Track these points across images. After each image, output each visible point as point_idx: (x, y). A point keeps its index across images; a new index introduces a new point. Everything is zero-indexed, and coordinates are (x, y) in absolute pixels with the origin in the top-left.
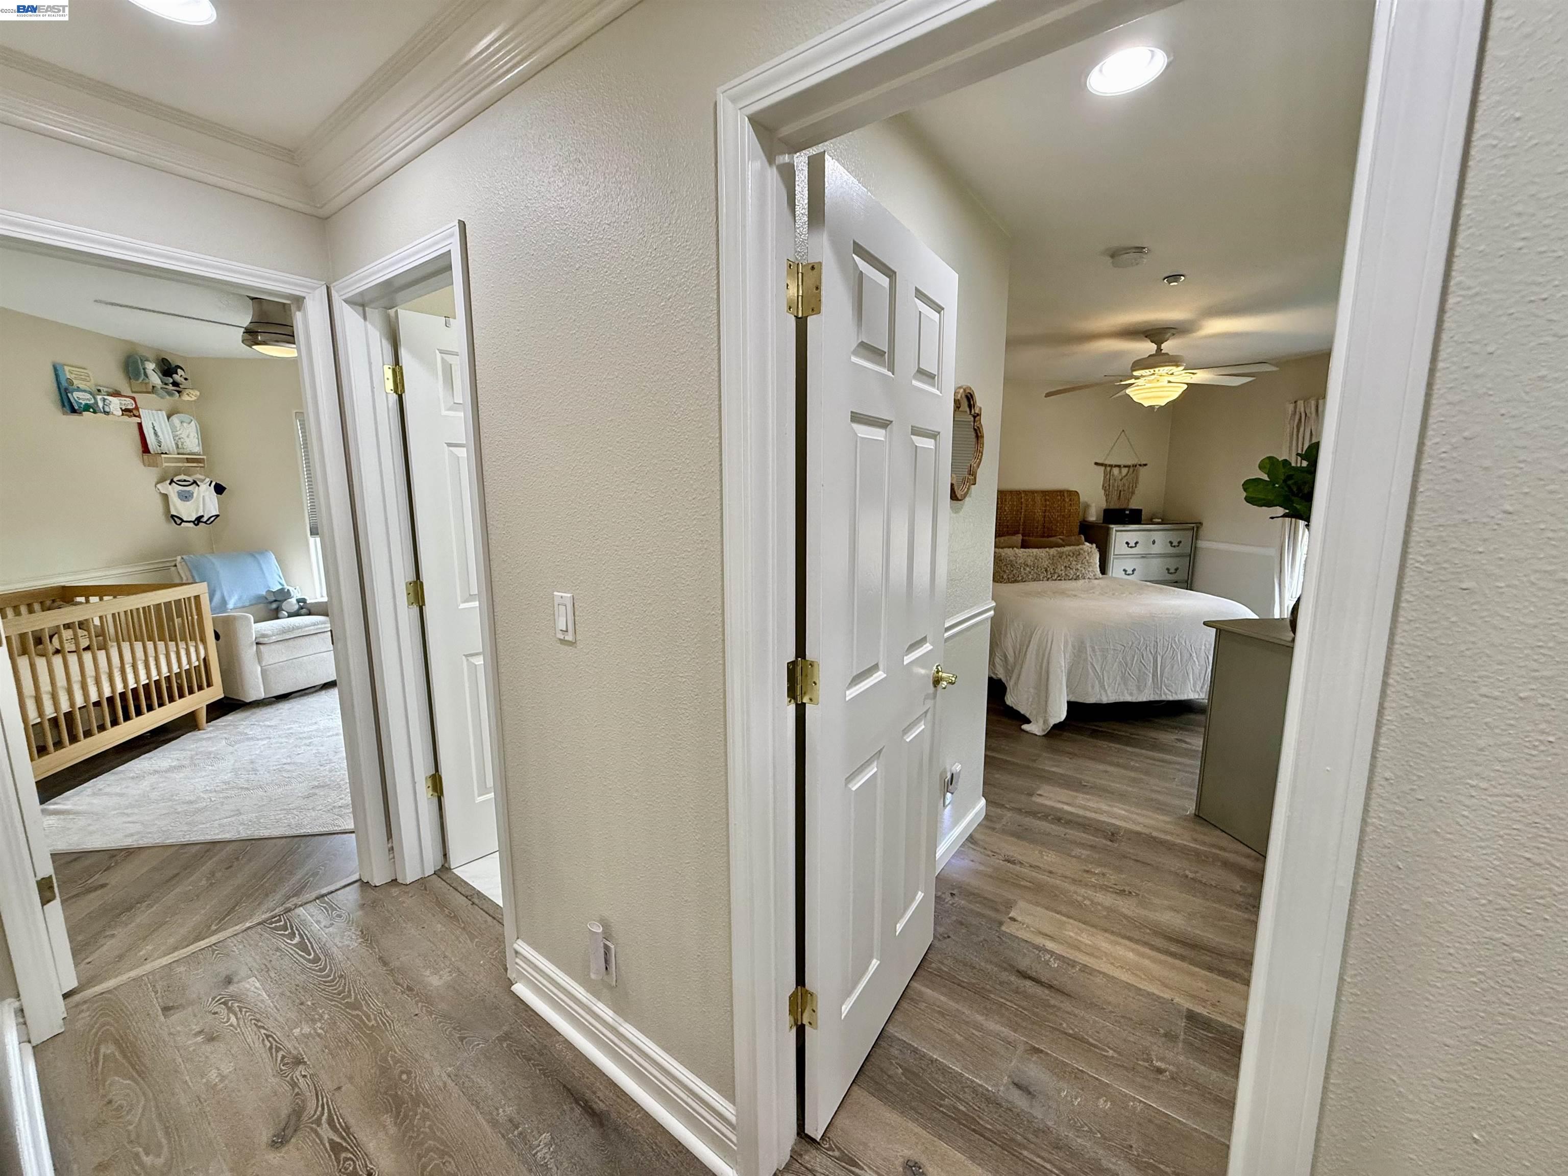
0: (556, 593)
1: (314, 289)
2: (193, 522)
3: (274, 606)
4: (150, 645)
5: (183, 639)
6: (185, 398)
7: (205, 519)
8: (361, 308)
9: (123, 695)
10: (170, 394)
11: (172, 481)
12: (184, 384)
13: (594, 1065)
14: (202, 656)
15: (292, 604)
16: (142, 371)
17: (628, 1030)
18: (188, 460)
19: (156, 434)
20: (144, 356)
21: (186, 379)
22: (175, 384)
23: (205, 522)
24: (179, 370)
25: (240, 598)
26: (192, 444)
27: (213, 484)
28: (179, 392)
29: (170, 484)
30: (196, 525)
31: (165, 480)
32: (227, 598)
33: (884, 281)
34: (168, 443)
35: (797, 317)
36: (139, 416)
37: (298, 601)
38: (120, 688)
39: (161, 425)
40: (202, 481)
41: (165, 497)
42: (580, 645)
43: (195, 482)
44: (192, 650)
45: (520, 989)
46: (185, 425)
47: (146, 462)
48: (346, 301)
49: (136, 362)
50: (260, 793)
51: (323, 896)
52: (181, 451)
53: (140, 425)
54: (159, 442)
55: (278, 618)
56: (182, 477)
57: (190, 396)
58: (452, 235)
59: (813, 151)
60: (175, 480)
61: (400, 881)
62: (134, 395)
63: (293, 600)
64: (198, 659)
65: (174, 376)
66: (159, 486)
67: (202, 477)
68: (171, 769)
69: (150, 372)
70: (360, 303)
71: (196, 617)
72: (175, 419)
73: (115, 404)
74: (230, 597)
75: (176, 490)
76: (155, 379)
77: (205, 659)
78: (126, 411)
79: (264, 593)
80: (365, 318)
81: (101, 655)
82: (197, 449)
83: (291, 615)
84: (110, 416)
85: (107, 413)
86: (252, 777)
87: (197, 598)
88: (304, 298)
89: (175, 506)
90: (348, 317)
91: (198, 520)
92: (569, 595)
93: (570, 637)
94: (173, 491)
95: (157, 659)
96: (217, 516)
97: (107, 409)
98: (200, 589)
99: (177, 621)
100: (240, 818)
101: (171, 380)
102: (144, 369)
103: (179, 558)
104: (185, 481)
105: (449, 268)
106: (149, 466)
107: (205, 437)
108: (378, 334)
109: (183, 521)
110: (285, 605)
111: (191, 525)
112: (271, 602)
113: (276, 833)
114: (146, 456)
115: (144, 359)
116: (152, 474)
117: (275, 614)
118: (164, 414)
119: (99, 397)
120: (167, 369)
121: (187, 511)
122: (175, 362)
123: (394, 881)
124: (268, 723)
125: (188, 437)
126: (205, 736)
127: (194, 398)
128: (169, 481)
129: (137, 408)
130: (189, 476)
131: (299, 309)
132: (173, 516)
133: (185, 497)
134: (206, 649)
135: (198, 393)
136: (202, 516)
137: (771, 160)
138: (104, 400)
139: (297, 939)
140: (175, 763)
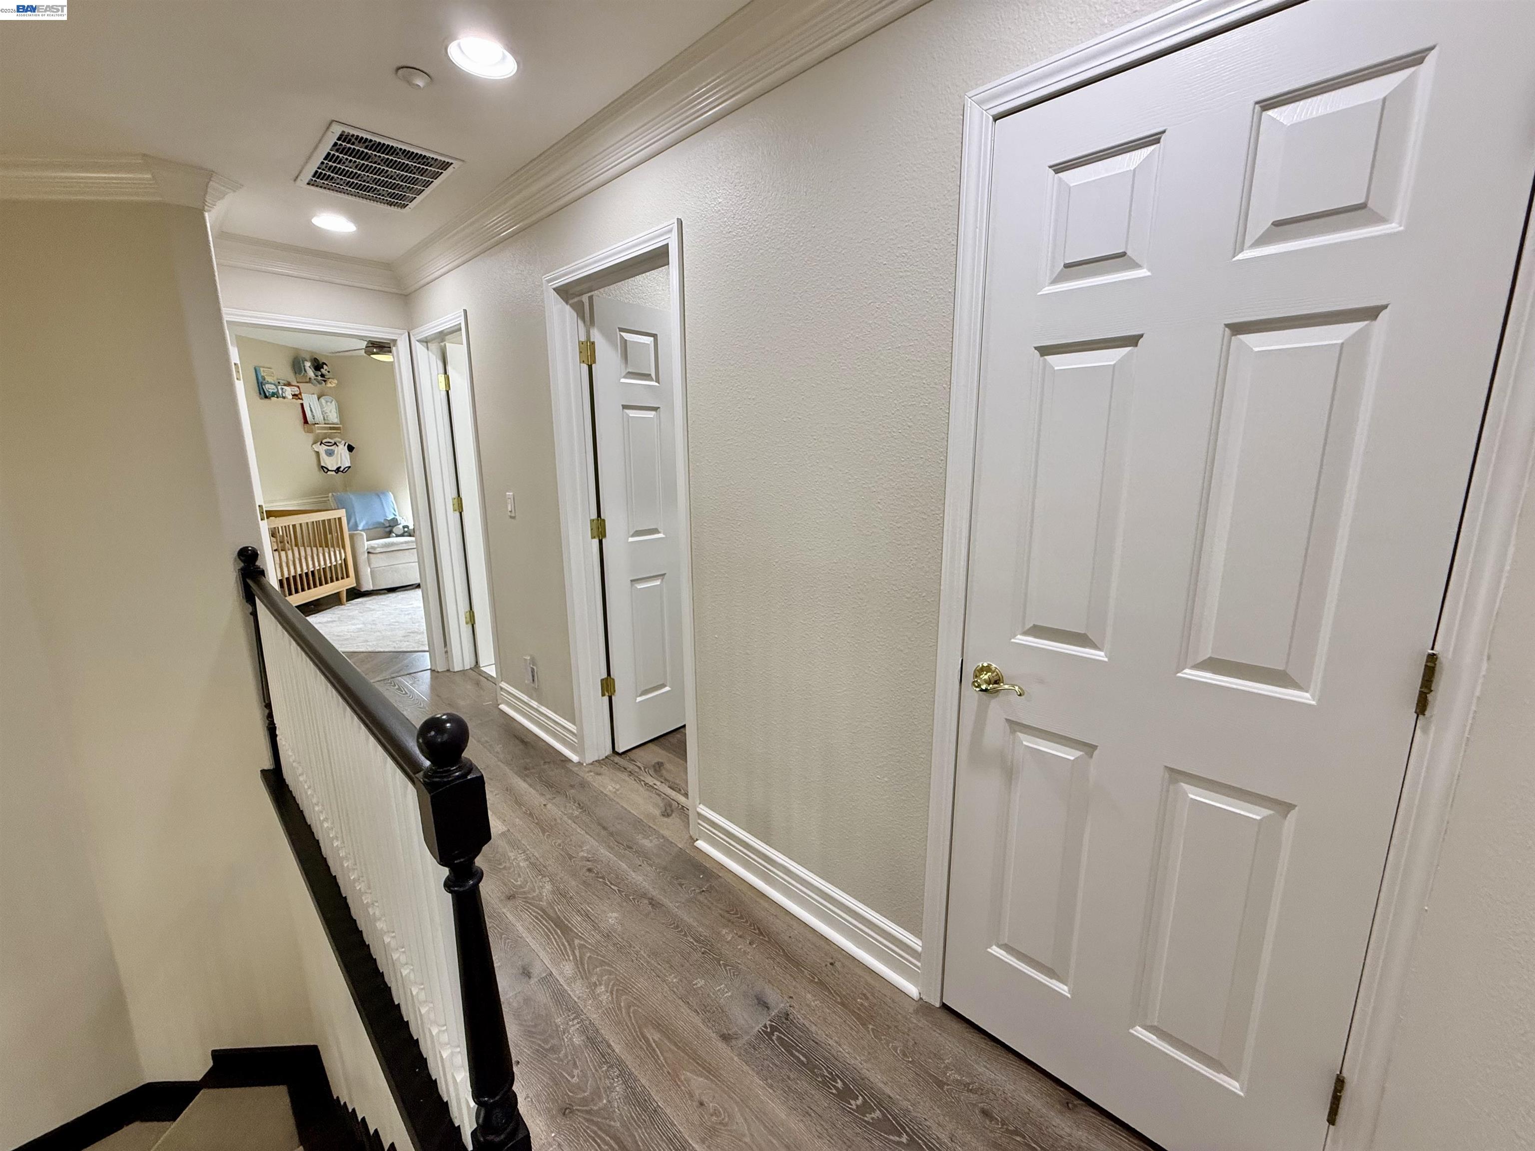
0: (508, 493)
1: (402, 334)
2: (335, 471)
3: (388, 529)
4: (315, 549)
5: (333, 546)
6: (329, 385)
7: (341, 469)
8: (425, 344)
9: (300, 575)
10: (319, 383)
11: (321, 443)
12: (328, 375)
13: (531, 731)
14: (343, 557)
15: (399, 529)
16: (303, 368)
17: (543, 709)
18: (331, 428)
19: (311, 410)
20: (304, 358)
21: (329, 372)
22: (322, 376)
23: (342, 472)
24: (325, 366)
25: (367, 523)
26: (334, 417)
27: (347, 444)
28: (325, 381)
29: (320, 444)
30: (337, 473)
31: (318, 442)
32: (358, 522)
33: (649, 340)
34: (319, 417)
35: (588, 365)
36: (302, 399)
37: (404, 527)
38: (299, 572)
39: (314, 404)
40: (340, 442)
41: (318, 453)
42: (517, 518)
43: (335, 443)
44: (337, 552)
45: (503, 707)
46: (329, 403)
47: (306, 429)
48: (418, 341)
49: (299, 363)
50: (378, 634)
51: (411, 674)
52: (326, 422)
53: (302, 405)
54: (313, 416)
55: (389, 537)
56: (328, 440)
57: (332, 384)
58: (460, 316)
59: (590, 294)
60: (323, 441)
61: (451, 670)
62: (298, 384)
63: (401, 526)
64: (341, 559)
65: (322, 370)
66: (313, 446)
67: (340, 440)
68: (328, 622)
69: (307, 368)
70: (426, 342)
71: (339, 534)
72: (322, 400)
73: (289, 391)
74: (360, 522)
75: (324, 449)
76: (311, 373)
77: (344, 559)
78: (295, 396)
79: (382, 521)
80: (428, 349)
81: (283, 554)
82: (336, 420)
83: (397, 536)
84: (286, 400)
85: (284, 398)
86: (373, 627)
87: (340, 519)
88: (397, 340)
89: (323, 459)
90: (419, 348)
91: (338, 470)
92: (511, 494)
93: (513, 515)
94: (322, 449)
95: (318, 555)
96: (349, 467)
97: (284, 395)
98: (342, 513)
99: (329, 536)
100: (368, 643)
101: (320, 373)
102: (304, 366)
103: (330, 494)
104: (329, 442)
105: (460, 329)
106: (308, 432)
107: (341, 411)
108: (435, 357)
109: (328, 470)
110: (394, 530)
111: (334, 473)
112: (387, 527)
113: (387, 650)
114: (306, 426)
115: (304, 360)
116: (310, 437)
117: (389, 534)
118: (315, 397)
119: (279, 387)
120: (318, 366)
121: (331, 463)
122: (322, 360)
123: (448, 670)
124: (382, 603)
125: (330, 412)
126: (346, 608)
127: (334, 385)
128: (319, 443)
129: (300, 393)
130: (332, 439)
131: (394, 346)
132: (322, 467)
133: (330, 454)
134: (345, 552)
135: (336, 382)
136: (340, 467)
137: (567, 303)
138: (282, 389)
139: (397, 687)
140: (329, 620)
